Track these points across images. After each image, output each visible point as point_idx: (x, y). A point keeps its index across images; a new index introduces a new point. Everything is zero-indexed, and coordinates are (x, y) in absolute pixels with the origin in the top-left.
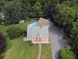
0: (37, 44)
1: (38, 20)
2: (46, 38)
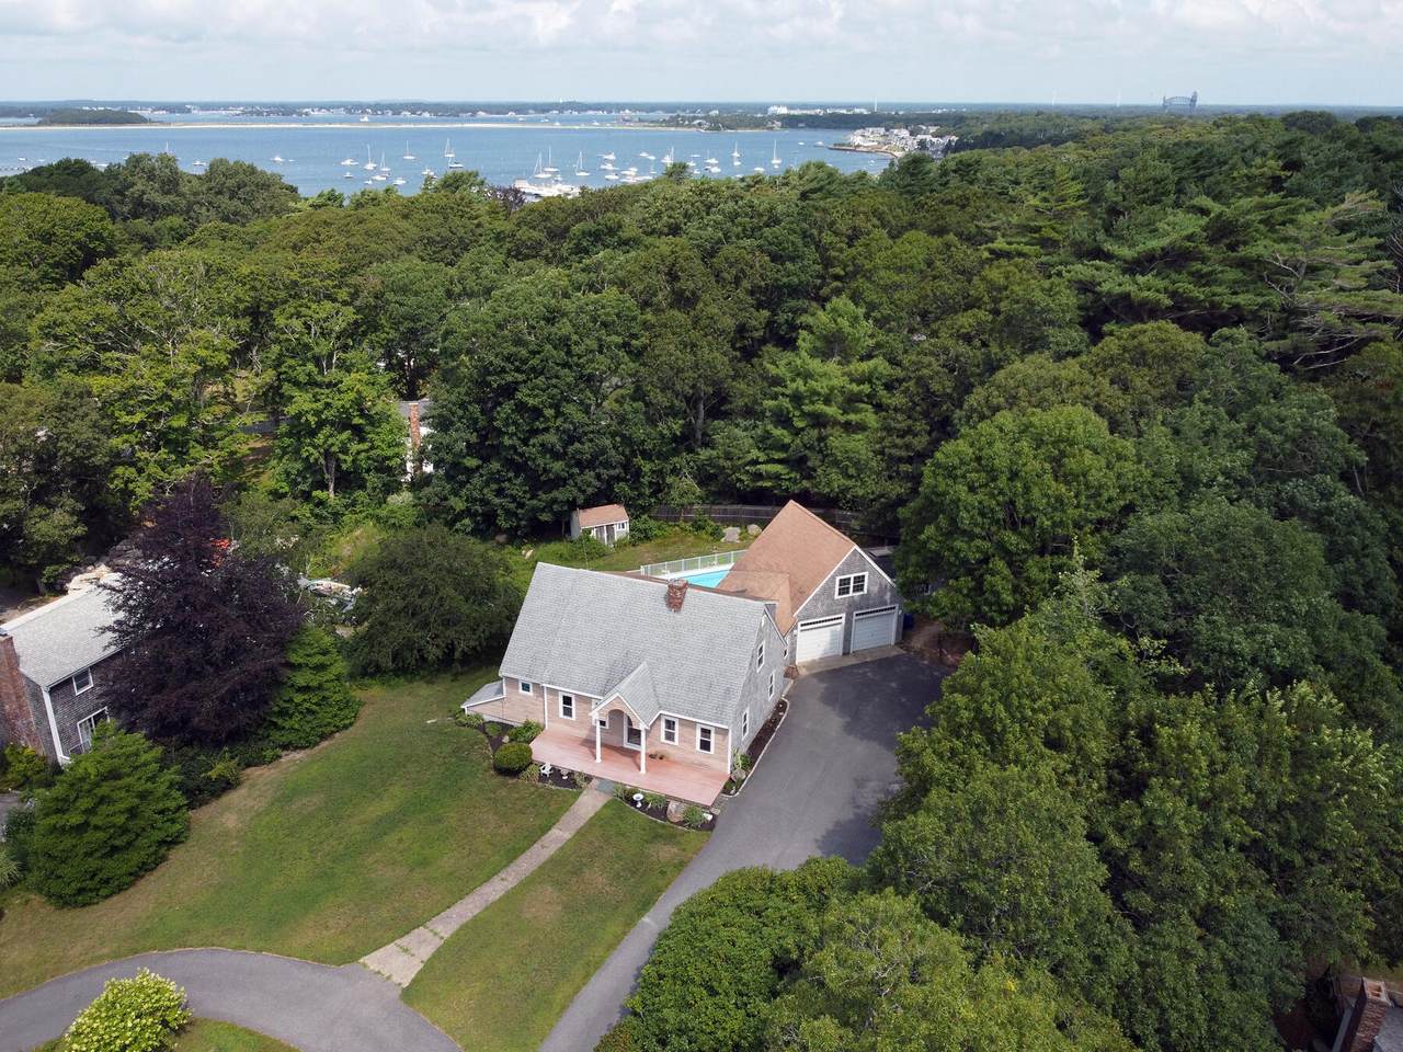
0: (572, 780)
2: (705, 745)
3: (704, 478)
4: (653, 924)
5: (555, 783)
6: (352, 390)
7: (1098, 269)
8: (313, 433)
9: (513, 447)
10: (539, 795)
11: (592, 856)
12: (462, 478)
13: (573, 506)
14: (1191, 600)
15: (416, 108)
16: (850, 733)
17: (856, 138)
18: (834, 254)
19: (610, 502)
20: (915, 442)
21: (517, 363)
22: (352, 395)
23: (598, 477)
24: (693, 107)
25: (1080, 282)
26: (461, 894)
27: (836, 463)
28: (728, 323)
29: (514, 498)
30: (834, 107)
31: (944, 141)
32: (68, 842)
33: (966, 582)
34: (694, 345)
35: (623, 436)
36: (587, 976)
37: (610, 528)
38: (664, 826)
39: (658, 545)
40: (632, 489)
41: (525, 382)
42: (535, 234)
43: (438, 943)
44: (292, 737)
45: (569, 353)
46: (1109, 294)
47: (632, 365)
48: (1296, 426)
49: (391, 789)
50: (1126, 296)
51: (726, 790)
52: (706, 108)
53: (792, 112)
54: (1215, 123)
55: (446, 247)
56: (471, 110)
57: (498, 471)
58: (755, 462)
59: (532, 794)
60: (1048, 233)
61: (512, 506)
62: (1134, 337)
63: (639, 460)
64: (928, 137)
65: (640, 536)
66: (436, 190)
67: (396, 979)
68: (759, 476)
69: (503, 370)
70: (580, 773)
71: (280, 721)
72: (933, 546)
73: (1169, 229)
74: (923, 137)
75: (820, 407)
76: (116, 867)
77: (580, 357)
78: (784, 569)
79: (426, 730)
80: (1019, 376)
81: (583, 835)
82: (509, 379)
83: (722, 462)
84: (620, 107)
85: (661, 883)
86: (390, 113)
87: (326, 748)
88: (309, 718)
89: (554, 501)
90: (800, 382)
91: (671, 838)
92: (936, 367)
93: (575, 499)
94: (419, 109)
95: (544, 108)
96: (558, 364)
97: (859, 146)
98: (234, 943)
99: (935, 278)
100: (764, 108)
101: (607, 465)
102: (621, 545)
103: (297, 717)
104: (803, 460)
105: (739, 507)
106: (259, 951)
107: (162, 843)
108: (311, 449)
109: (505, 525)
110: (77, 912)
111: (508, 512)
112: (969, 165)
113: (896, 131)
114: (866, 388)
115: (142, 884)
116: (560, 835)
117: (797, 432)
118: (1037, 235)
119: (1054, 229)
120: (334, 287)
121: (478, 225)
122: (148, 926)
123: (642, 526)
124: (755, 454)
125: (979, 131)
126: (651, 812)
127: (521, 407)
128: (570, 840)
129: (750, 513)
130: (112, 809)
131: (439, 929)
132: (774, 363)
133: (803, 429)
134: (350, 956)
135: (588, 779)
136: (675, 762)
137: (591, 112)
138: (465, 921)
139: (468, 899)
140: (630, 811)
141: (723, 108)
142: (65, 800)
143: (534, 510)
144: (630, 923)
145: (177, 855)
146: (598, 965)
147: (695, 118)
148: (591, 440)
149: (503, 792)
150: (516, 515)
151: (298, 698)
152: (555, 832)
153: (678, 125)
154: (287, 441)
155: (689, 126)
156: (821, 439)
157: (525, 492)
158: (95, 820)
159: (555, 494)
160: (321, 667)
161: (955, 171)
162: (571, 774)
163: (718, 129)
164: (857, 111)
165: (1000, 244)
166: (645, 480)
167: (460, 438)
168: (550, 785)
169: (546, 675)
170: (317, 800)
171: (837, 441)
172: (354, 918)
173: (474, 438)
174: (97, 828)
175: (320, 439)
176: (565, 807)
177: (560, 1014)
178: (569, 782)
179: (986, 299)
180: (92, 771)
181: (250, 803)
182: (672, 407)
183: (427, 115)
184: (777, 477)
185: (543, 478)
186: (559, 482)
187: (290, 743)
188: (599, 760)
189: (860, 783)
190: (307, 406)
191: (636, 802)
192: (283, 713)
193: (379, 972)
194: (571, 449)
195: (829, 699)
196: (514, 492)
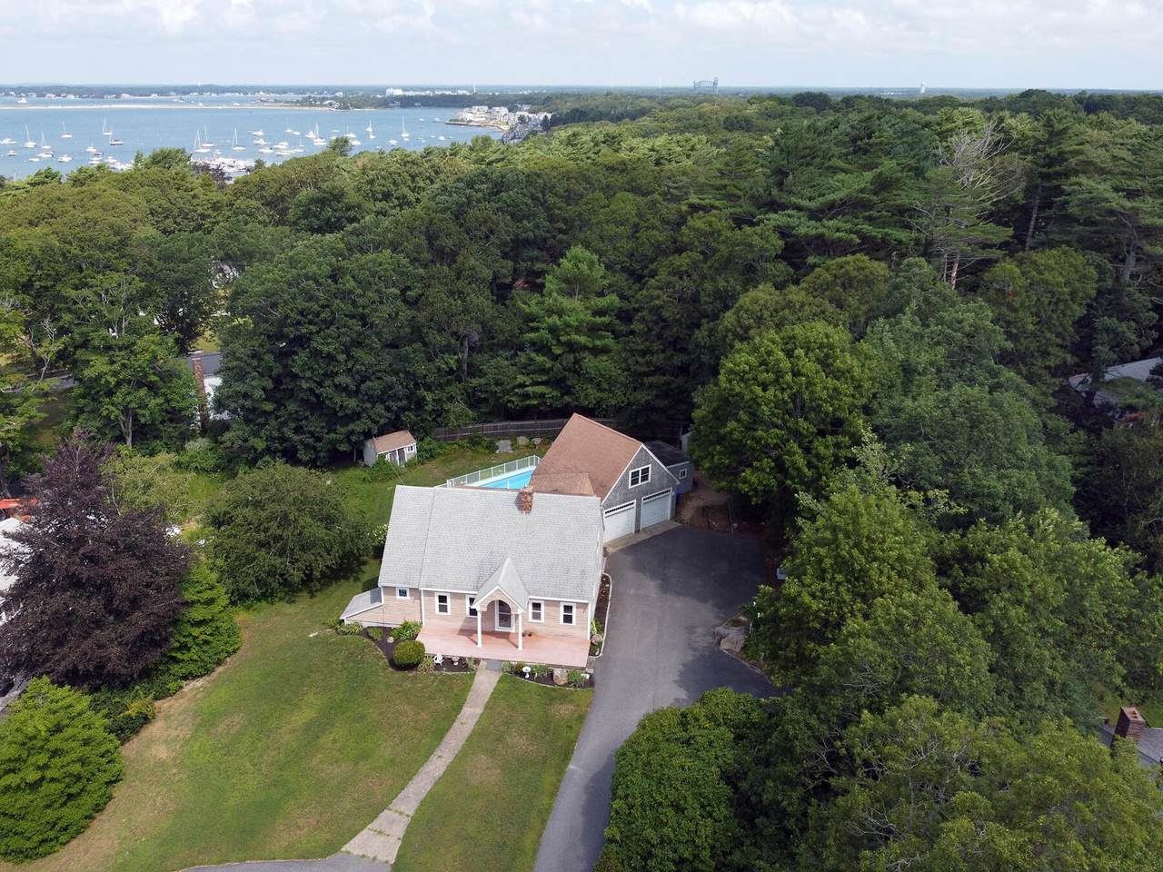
0: (464, 665)
1: (551, 436)
2: (568, 619)
3: (474, 401)
4: (578, 769)
5: (449, 670)
6: (147, 350)
7: (790, 216)
8: (110, 393)
9: (311, 390)
10: (441, 682)
11: (507, 724)
12: (261, 420)
13: (368, 435)
14: (955, 458)
15: (60, 91)
16: (665, 592)
17: (466, 115)
18: (557, 212)
19: (397, 429)
20: (654, 359)
21: (310, 317)
22: (148, 356)
23: (388, 409)
24: (321, 90)
25: (779, 227)
26: (408, 775)
27: (591, 380)
28: (487, 274)
29: (312, 434)
30: (440, 89)
31: (541, 116)
32: (25, 798)
33: (767, 463)
34: (461, 292)
35: (407, 373)
36: (544, 822)
37: (401, 451)
38: (554, 690)
39: (443, 461)
40: (416, 416)
41: (318, 332)
42: (254, 203)
43: (407, 820)
44: (192, 667)
45: (354, 304)
46: (806, 235)
47: (409, 312)
48: (971, 326)
49: (306, 698)
50: (821, 236)
51: (592, 653)
52: (332, 90)
53: (407, 93)
54: (748, 102)
55: (166, 217)
56: (117, 92)
57: (297, 412)
58: (523, 385)
59: (433, 682)
60: (731, 190)
61: (311, 441)
62: (842, 267)
63: (423, 392)
64: (526, 114)
65: (425, 455)
66: (147, 167)
67: (381, 858)
68: (527, 396)
69: (299, 323)
70: (470, 658)
71: (179, 655)
72: (736, 435)
73: (840, 185)
74: (522, 113)
75: (575, 337)
76: (71, 813)
77: (364, 307)
78: (583, 469)
79: (311, 643)
80: (762, 302)
81: (491, 708)
82: (304, 331)
83: (494, 388)
84: (255, 90)
85: (571, 736)
86: (35, 95)
87: (223, 673)
88: (205, 648)
89: (352, 432)
90: (555, 317)
91: (564, 698)
92: (665, 297)
93: (369, 430)
94: (63, 92)
95: (184, 91)
96: (346, 316)
97: (471, 121)
98: (216, 859)
99: (648, 228)
100: (383, 91)
101: (396, 398)
102: (410, 465)
103: (195, 649)
104: (564, 379)
105: (507, 423)
106: (242, 860)
107: (109, 783)
108: (112, 408)
109: (305, 458)
110: (39, 862)
111: (307, 446)
112: (614, 138)
113: (497, 109)
114: (606, 319)
115: (96, 824)
116: (471, 713)
117: (555, 358)
118: (724, 192)
119: (735, 186)
120: (116, 258)
121: (194, 197)
122: (120, 861)
123: (427, 447)
124: (521, 379)
125: (566, 108)
126: (538, 680)
127: (316, 354)
128: (482, 714)
129: (518, 427)
130: (66, 760)
131: (402, 809)
132: (525, 303)
133: (560, 355)
134: (331, 847)
135: (477, 661)
136: (543, 637)
137: (228, 94)
138: (422, 797)
139: (416, 779)
140: (522, 682)
141: (346, 90)
142: (17, 760)
143: (333, 443)
144: (560, 770)
145: (119, 791)
146: (548, 810)
147: (324, 99)
148: (379, 378)
149: (408, 684)
150: (314, 448)
151: (196, 632)
152: (466, 710)
153: (311, 105)
154: (82, 402)
155: (321, 105)
156: (577, 361)
157: (323, 427)
158: (49, 774)
159: (351, 427)
160: (210, 602)
161: (604, 142)
162: (461, 659)
163: (347, 108)
164: (460, 92)
165: (694, 199)
166: (429, 408)
167: (257, 386)
168: (445, 672)
169: (424, 580)
170: (238, 720)
171: (590, 363)
172: (321, 814)
173: (269, 384)
174: (53, 780)
175: (118, 398)
176: (466, 688)
177: (534, 858)
178: (464, 666)
179: (696, 243)
180: (42, 728)
181: (173, 733)
182: (449, 345)
183: (72, 97)
184: (542, 396)
185: (339, 414)
186: (356, 416)
187: (190, 673)
188: (480, 645)
189: (690, 629)
190: (106, 368)
191: (525, 674)
192: (184, 647)
193: (364, 856)
194: (363, 387)
195: (639, 567)
196: (313, 429)
